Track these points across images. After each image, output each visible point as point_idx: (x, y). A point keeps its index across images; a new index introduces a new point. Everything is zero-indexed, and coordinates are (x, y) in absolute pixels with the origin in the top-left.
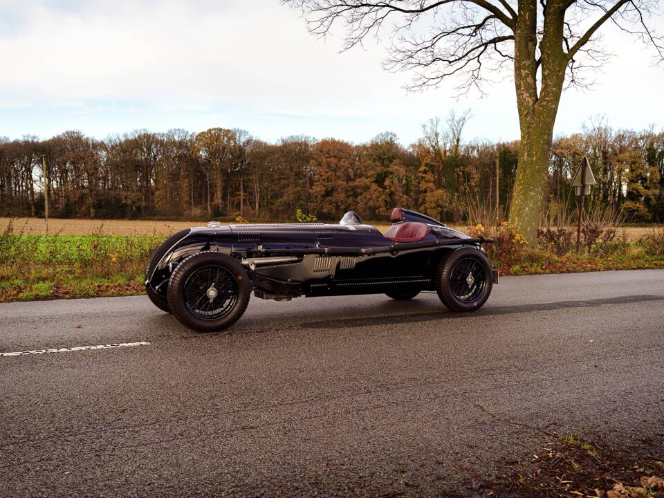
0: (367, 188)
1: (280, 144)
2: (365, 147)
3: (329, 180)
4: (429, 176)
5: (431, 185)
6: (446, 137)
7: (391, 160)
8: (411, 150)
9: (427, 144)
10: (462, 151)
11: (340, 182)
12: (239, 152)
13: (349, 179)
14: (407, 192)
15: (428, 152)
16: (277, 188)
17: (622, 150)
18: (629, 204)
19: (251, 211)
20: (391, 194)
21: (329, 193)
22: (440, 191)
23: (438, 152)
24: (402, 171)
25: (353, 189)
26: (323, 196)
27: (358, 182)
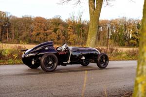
0: (51, 33)
1: (22, 17)
2: (50, 20)
3: (38, 30)
4: (71, 30)
5: (72, 33)
6: (77, 17)
7: (59, 24)
8: (66, 21)
9: (71, 20)
10: (82, 23)
11: (42, 31)
12: (7, 20)
13: (45, 30)
14: (64, 35)
15: (71, 22)
16: (20, 32)
17: (130, 24)
18: (132, 41)
19: (11, 40)
20: (59, 36)
21: (38, 34)
22: (75, 35)
23: (74, 22)
24: (63, 28)
25: (46, 33)
26: (36, 35)
27: (47, 31)
